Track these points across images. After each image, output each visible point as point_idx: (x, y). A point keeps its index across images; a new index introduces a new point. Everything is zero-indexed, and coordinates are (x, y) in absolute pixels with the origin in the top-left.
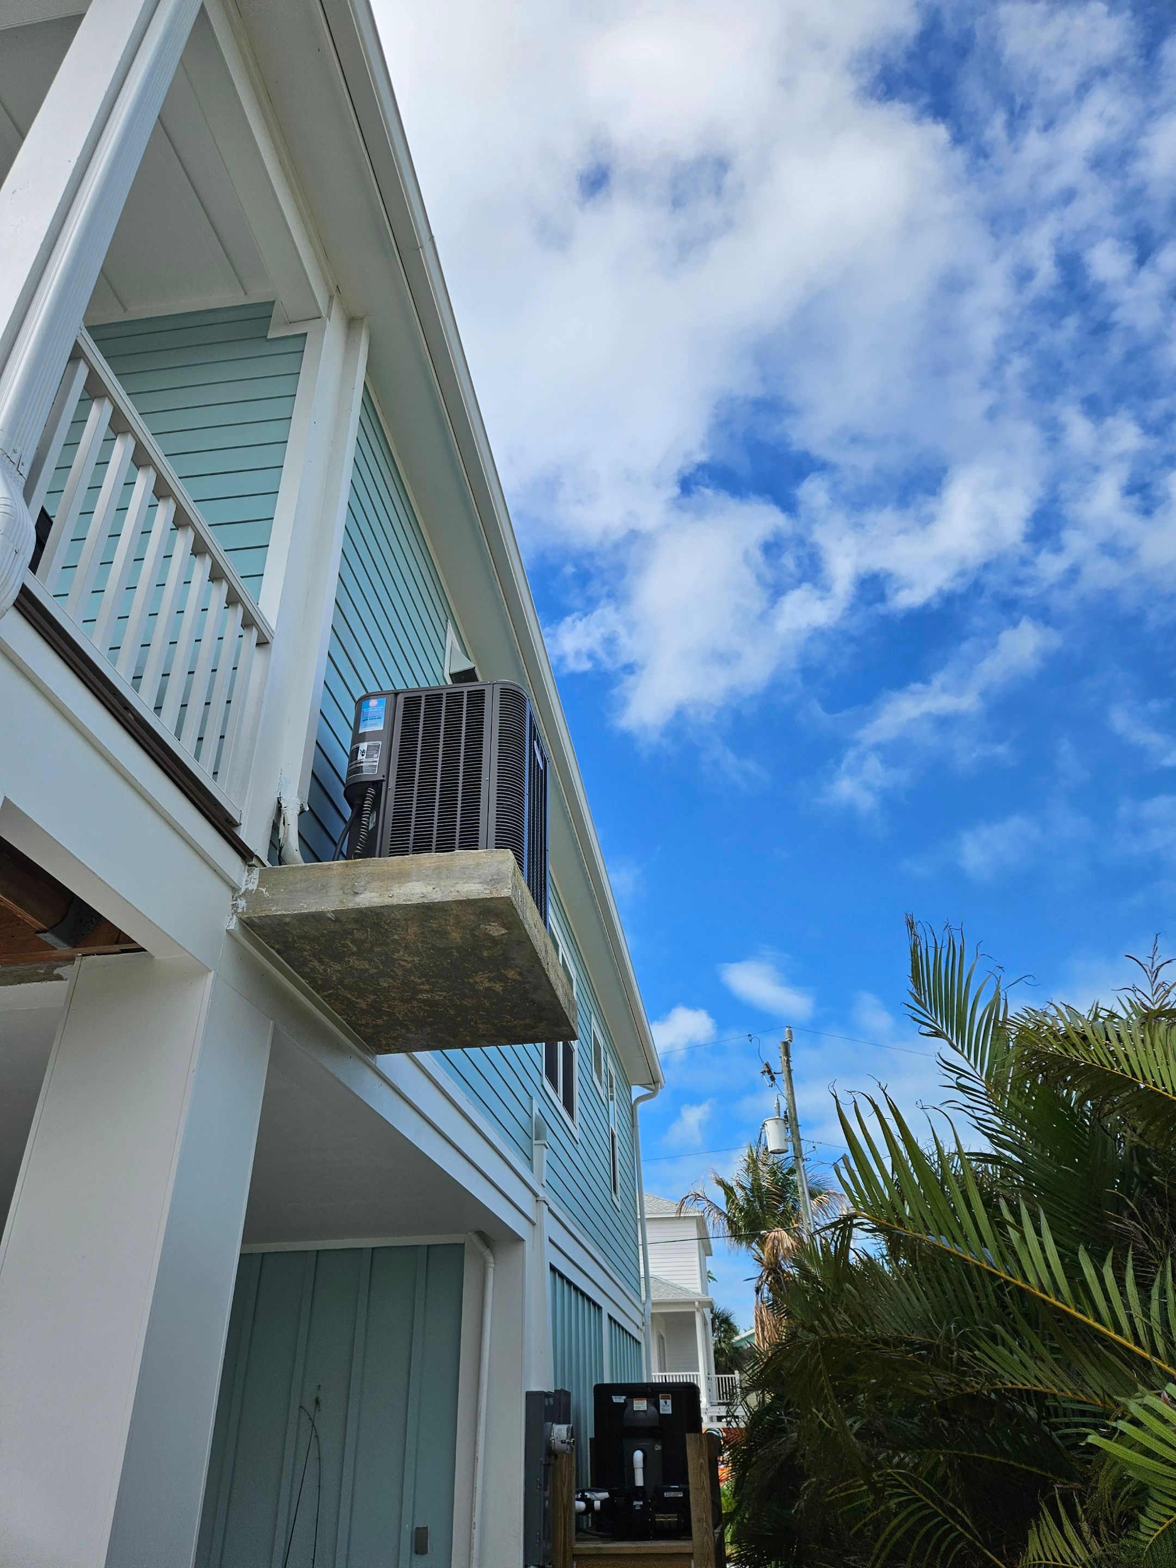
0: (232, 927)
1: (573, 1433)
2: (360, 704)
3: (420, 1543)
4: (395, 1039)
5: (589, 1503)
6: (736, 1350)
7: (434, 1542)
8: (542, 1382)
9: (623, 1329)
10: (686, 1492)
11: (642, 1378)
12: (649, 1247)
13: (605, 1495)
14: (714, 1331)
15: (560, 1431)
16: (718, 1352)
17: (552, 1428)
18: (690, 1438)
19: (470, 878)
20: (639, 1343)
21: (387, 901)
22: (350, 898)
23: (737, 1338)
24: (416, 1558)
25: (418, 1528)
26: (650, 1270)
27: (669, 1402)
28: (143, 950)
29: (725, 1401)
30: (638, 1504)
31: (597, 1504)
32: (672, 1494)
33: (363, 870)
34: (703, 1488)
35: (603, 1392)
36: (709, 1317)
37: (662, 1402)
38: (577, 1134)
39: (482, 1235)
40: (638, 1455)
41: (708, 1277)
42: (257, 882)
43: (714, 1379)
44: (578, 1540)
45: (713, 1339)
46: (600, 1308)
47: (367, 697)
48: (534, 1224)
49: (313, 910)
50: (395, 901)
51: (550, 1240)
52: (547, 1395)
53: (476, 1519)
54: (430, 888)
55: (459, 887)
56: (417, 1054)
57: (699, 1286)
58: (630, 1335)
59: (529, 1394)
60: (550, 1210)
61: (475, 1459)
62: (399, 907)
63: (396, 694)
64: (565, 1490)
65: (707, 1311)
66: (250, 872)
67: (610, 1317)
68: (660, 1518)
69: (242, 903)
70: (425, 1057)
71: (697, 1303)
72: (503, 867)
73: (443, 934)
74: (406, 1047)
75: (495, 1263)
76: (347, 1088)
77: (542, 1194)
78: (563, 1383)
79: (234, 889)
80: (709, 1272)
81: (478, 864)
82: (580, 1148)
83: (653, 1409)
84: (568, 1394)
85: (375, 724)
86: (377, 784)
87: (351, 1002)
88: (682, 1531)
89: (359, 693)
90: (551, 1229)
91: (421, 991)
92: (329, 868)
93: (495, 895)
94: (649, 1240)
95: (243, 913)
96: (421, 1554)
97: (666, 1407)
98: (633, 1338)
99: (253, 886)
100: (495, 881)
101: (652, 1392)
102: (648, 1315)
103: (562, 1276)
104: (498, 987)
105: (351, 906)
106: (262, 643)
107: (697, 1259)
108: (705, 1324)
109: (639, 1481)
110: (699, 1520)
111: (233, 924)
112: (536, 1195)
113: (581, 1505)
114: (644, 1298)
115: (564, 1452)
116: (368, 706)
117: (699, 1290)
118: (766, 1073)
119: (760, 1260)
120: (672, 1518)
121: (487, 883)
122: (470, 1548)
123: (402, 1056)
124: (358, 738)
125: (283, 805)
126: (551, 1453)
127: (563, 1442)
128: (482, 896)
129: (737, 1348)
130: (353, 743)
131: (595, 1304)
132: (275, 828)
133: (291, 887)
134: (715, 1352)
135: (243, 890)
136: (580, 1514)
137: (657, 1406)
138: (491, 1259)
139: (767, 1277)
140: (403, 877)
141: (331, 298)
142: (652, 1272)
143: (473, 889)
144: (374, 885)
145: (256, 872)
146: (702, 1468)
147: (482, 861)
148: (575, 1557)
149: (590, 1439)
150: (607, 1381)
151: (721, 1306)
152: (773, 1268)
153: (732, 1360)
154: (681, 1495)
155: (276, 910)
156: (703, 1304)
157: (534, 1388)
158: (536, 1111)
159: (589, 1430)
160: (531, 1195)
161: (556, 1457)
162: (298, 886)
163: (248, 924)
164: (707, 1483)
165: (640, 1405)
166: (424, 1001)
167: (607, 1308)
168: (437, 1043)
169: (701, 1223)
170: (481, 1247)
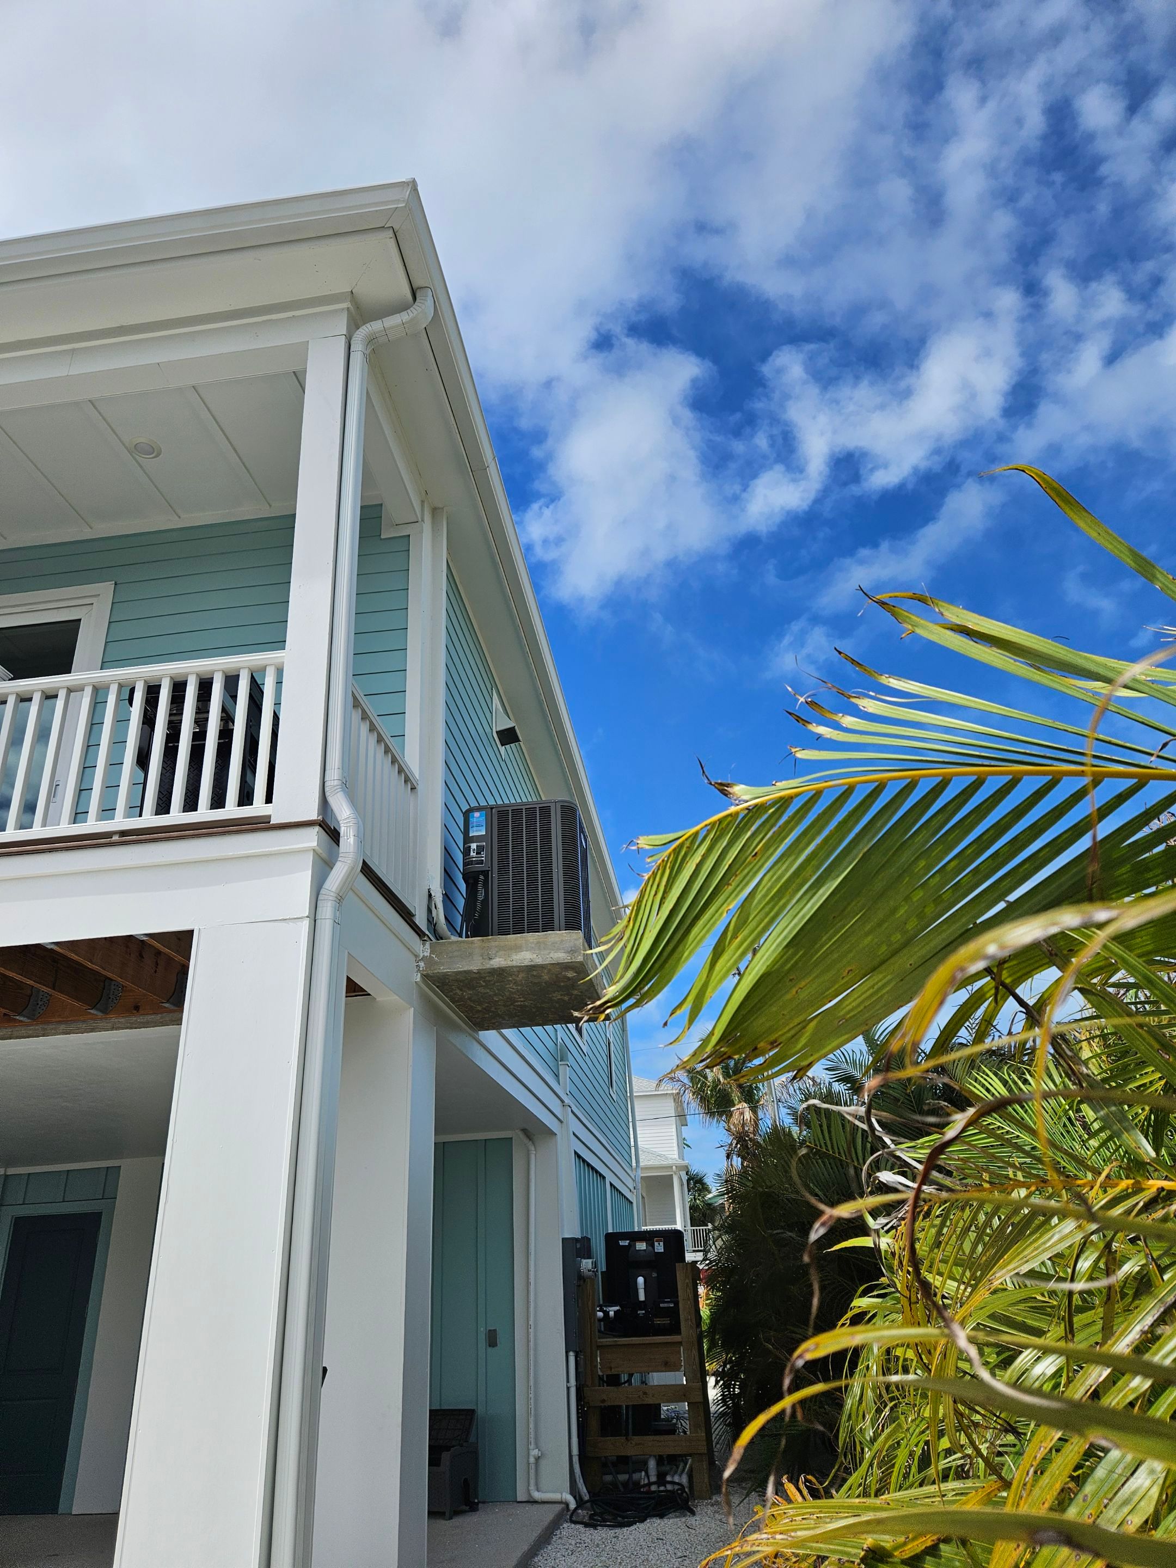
0: (418, 980)
1: (595, 1265)
2: (467, 815)
3: (492, 1339)
4: (494, 1023)
5: (606, 1314)
6: (709, 1205)
7: (501, 1338)
8: (573, 1231)
9: (620, 1192)
10: (677, 1304)
11: (634, 1228)
12: (638, 1124)
13: (618, 1308)
14: (689, 1191)
15: (586, 1264)
16: (693, 1208)
17: (581, 1262)
18: (679, 1266)
19: (558, 950)
20: (632, 1203)
21: (510, 964)
22: (487, 961)
23: (710, 1196)
24: (490, 1349)
25: (490, 1330)
26: (639, 1143)
27: (662, 1243)
28: (369, 995)
29: (700, 1249)
30: (641, 1312)
31: (612, 1314)
32: (666, 1305)
33: (493, 944)
34: (689, 1299)
35: (611, 1239)
36: (685, 1178)
37: (656, 1244)
38: (585, 1048)
39: (525, 1131)
40: (641, 1280)
41: (683, 1144)
42: (429, 951)
43: (689, 1231)
44: (599, 1338)
45: (688, 1198)
46: (604, 1178)
47: (471, 810)
48: (561, 1122)
49: (465, 969)
50: (514, 963)
51: (574, 1134)
52: (576, 1240)
53: (531, 1322)
54: (535, 956)
55: (552, 955)
56: (503, 1031)
57: (676, 1152)
58: (625, 1197)
59: (563, 1239)
60: (572, 1111)
61: (528, 1284)
62: (517, 967)
63: (492, 808)
64: (590, 1303)
65: (683, 1174)
66: (424, 945)
67: (611, 1184)
68: (658, 1321)
69: (422, 964)
70: (509, 1032)
71: (674, 1167)
72: (577, 943)
73: (539, 977)
74: (497, 1027)
75: (535, 1150)
76: (464, 1054)
77: (567, 1101)
78: (587, 1232)
79: (416, 956)
80: (684, 1139)
81: (562, 941)
82: (587, 1059)
83: (650, 1248)
84: (589, 1240)
85: (478, 831)
86: (485, 873)
87: (472, 1007)
88: (675, 1328)
89: (465, 807)
90: (575, 1126)
91: (518, 1001)
92: (472, 943)
93: (573, 960)
94: (637, 1118)
95: (423, 970)
96: (493, 1347)
97: (659, 1247)
98: (627, 1199)
99: (427, 954)
100: (572, 951)
101: (649, 1237)
102: (638, 1179)
103: (584, 1161)
104: (566, 998)
105: (488, 966)
106: (413, 789)
107: (674, 1130)
108: (682, 1185)
109: (642, 1297)
110: (686, 1320)
111: (418, 978)
112: (562, 1101)
113: (600, 1314)
114: (634, 1164)
115: (590, 1278)
116: (473, 817)
117: (676, 1156)
118: (737, 976)
119: (729, 1130)
120: (666, 1321)
121: (569, 952)
122: (528, 1341)
123: (494, 1032)
124: (468, 839)
125: (433, 895)
126: (581, 1277)
127: (589, 1271)
128: (566, 961)
129: (710, 1204)
130: (465, 843)
131: (601, 1175)
132: (429, 911)
133: (451, 955)
134: (691, 1208)
135: (421, 956)
136: (600, 1320)
137: (653, 1246)
138: (533, 1148)
139: (737, 1144)
140: (518, 948)
141: (423, 502)
142: (640, 1143)
143: (560, 956)
144: (501, 953)
145: (428, 944)
146: (687, 1285)
147: (564, 938)
148: (599, 1347)
149: (602, 1272)
150: (610, 1231)
151: (695, 1169)
152: (741, 1137)
153: (704, 1215)
154: (672, 1305)
155: (443, 969)
156: (680, 1168)
157: (567, 1235)
158: (559, 1040)
159: (603, 1267)
160: (560, 1102)
161: (584, 1281)
162: (455, 954)
163: (426, 977)
164: (691, 1296)
165: (641, 1246)
166: (518, 1006)
167: (610, 1178)
168: (518, 1024)
169: (677, 1098)
170: (526, 1141)
